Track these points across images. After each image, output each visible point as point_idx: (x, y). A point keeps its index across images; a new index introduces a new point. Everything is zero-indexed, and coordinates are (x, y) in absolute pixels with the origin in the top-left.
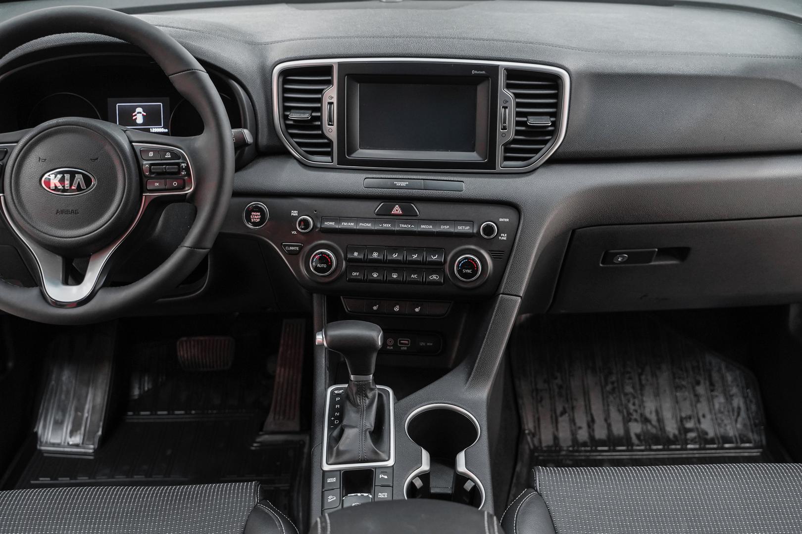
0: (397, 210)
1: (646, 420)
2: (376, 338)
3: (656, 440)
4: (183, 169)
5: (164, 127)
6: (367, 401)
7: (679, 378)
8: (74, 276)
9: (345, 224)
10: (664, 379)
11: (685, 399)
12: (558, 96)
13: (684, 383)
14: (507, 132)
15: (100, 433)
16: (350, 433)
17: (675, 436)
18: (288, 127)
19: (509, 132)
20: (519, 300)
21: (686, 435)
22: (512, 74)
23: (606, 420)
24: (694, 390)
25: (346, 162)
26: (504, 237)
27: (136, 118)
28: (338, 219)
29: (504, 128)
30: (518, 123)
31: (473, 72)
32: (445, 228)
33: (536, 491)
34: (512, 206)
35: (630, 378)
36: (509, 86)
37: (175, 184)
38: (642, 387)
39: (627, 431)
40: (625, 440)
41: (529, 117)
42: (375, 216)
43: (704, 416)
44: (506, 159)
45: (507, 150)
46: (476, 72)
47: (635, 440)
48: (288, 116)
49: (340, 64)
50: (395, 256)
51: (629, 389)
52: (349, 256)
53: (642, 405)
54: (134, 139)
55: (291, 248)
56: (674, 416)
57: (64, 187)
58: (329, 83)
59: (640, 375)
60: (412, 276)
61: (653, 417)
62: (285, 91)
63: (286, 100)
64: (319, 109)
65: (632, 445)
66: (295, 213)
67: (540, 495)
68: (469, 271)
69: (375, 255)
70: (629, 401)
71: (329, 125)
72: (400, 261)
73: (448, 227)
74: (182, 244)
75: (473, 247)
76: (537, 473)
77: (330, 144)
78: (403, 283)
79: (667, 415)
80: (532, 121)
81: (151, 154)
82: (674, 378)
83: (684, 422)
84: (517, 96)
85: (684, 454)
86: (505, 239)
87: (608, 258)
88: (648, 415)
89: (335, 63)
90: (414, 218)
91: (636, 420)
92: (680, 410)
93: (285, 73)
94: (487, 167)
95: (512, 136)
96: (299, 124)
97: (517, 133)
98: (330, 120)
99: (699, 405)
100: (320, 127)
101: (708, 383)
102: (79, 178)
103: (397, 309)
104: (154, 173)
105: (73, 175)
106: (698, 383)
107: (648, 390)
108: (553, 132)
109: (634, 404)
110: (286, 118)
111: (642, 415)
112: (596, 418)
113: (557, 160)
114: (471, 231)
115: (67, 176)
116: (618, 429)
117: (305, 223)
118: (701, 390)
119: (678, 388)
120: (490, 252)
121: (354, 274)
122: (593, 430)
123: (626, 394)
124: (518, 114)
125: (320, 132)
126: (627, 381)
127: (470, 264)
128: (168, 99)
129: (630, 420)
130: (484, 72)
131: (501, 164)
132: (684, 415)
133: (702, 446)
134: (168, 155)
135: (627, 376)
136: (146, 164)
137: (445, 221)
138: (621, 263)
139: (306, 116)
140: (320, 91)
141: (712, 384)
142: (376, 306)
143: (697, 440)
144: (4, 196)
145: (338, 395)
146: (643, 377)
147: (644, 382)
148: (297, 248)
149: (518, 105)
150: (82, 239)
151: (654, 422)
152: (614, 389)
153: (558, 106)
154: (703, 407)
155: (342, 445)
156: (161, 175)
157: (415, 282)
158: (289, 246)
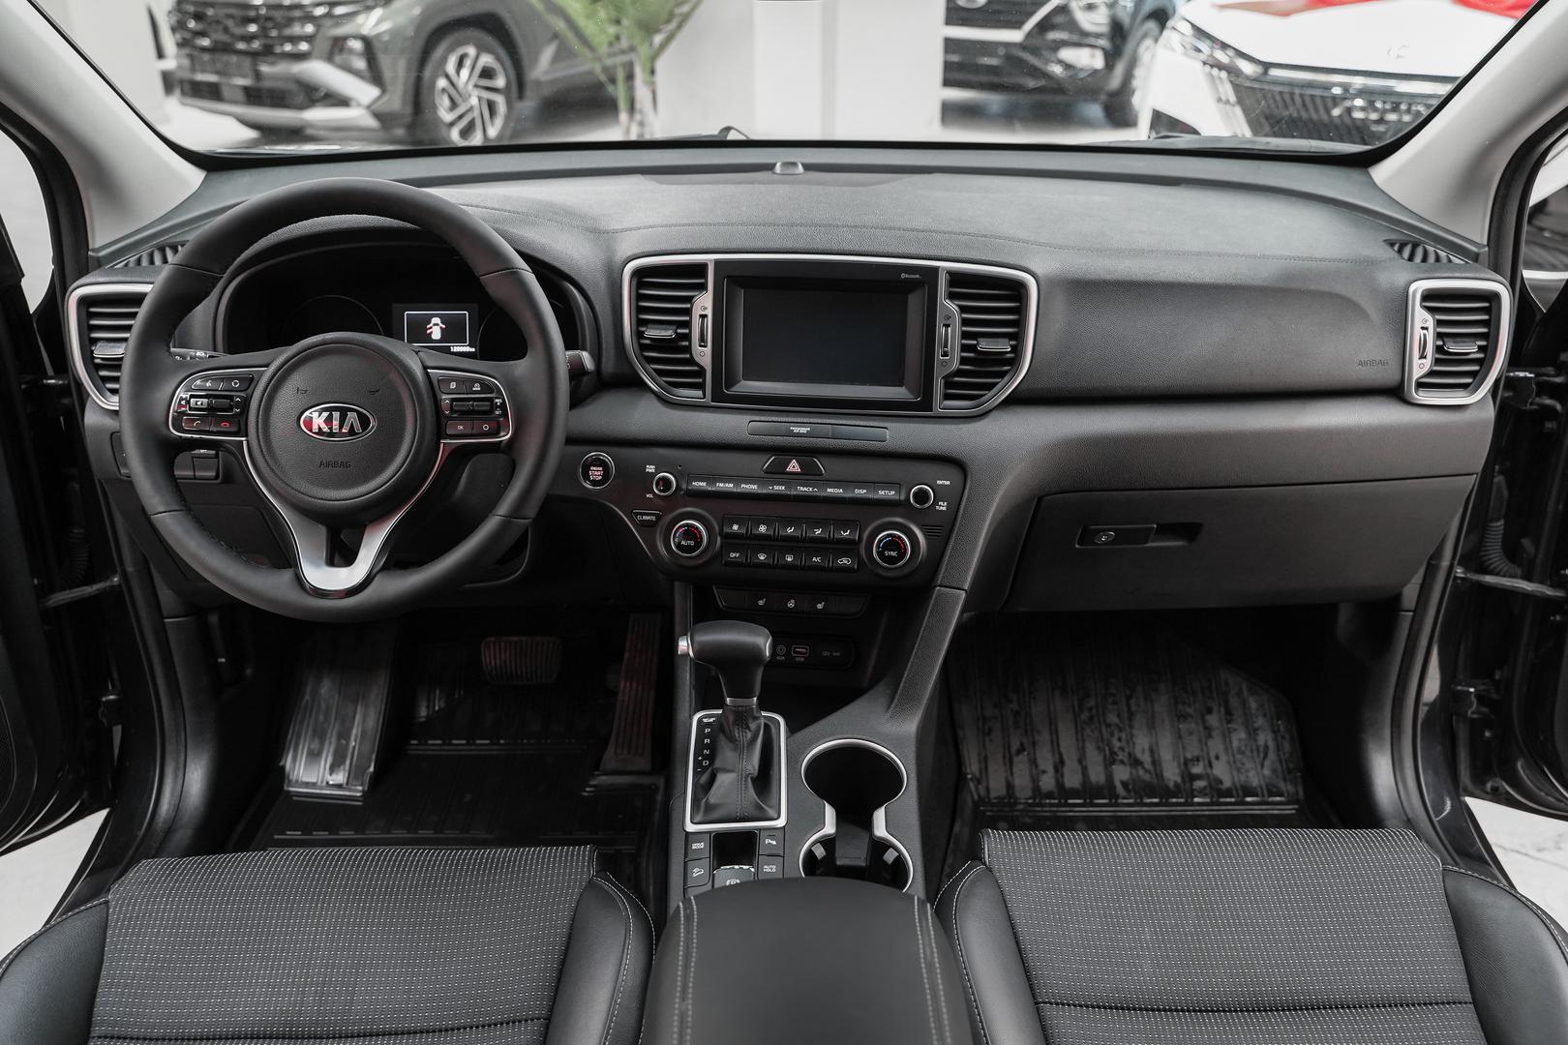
0: (794, 466)
1: (1136, 763)
2: (763, 647)
3: (1150, 790)
4: (497, 407)
5: (470, 346)
6: (749, 735)
7: (1184, 703)
8: (342, 553)
9: (722, 485)
10: (1161, 705)
11: (1191, 733)
12: (1021, 311)
13: (1190, 711)
14: (950, 356)
15: (372, 769)
16: (723, 779)
17: (1176, 785)
18: (643, 348)
19: (952, 360)
20: (963, 595)
21: (1192, 785)
22: (956, 278)
23: (1080, 761)
24: (1204, 721)
25: (724, 398)
26: (943, 506)
27: (431, 333)
28: (712, 478)
29: (945, 354)
30: (964, 348)
31: (903, 276)
32: (861, 492)
33: (985, 864)
34: (955, 463)
35: (1115, 703)
36: (952, 296)
37: (486, 427)
38: (1131, 715)
39: (1110, 777)
40: (1108, 790)
41: (980, 340)
42: (764, 475)
43: (1217, 758)
44: (947, 397)
45: (948, 384)
46: (907, 276)
47: (1120, 790)
48: (644, 332)
49: (717, 263)
50: (790, 531)
51: (1113, 718)
52: (726, 530)
53: (1130, 740)
54: (429, 363)
55: (646, 518)
56: (1176, 757)
57: (331, 429)
58: (703, 287)
59: (1128, 698)
60: (814, 559)
61: (1146, 758)
62: (640, 297)
63: (640, 310)
64: (687, 324)
65: (1117, 797)
66: (651, 469)
67: (990, 870)
68: (894, 554)
69: (763, 529)
70: (1112, 735)
71: (701, 346)
72: (797, 537)
73: (865, 491)
74: (494, 512)
75: (898, 520)
76: (986, 839)
77: (701, 372)
78: (801, 568)
79: (1166, 755)
80: (985, 345)
81: (453, 385)
82: (1176, 703)
83: (1190, 766)
84: (963, 309)
85: (1189, 811)
86: (944, 509)
87: (1087, 536)
88: (1139, 755)
89: (710, 260)
90: (818, 478)
91: (1122, 762)
92: (1184, 748)
93: (640, 274)
94: (920, 407)
95: (955, 365)
96: (659, 344)
97: (963, 361)
98: (702, 339)
99: (1210, 743)
100: (688, 349)
101: (1223, 710)
102: (352, 417)
103: (791, 604)
104: (456, 412)
105: (344, 413)
106: (1210, 711)
107: (1140, 720)
108: (1014, 361)
109: (1120, 740)
110: (640, 335)
111: (1130, 754)
112: (1065, 758)
113: (1019, 400)
114: (898, 498)
115: (336, 415)
116: (1097, 775)
117: (666, 482)
118: (1213, 720)
119: (1182, 717)
120: (921, 527)
121: (732, 555)
122: (1062, 776)
123: (1108, 726)
124: (965, 335)
125: (688, 356)
126: (1111, 707)
127: (894, 543)
128: (476, 306)
129: (1113, 762)
130: (918, 276)
131: (940, 406)
132: (1189, 756)
133: (1215, 800)
134: (477, 387)
135: (1110, 700)
136: (447, 399)
137: (861, 484)
138: (1105, 543)
139: (668, 333)
140: (689, 299)
141: (1229, 713)
142: (762, 600)
143: (1208, 791)
144: (248, 441)
145: (709, 725)
146: (1133, 701)
147: (1134, 708)
148: (654, 518)
149: (965, 322)
150: (355, 502)
151: (1148, 765)
152: (1091, 718)
153: (1020, 324)
154: (1216, 745)
155: (714, 796)
156: (466, 414)
157: (816, 568)
158: (643, 514)
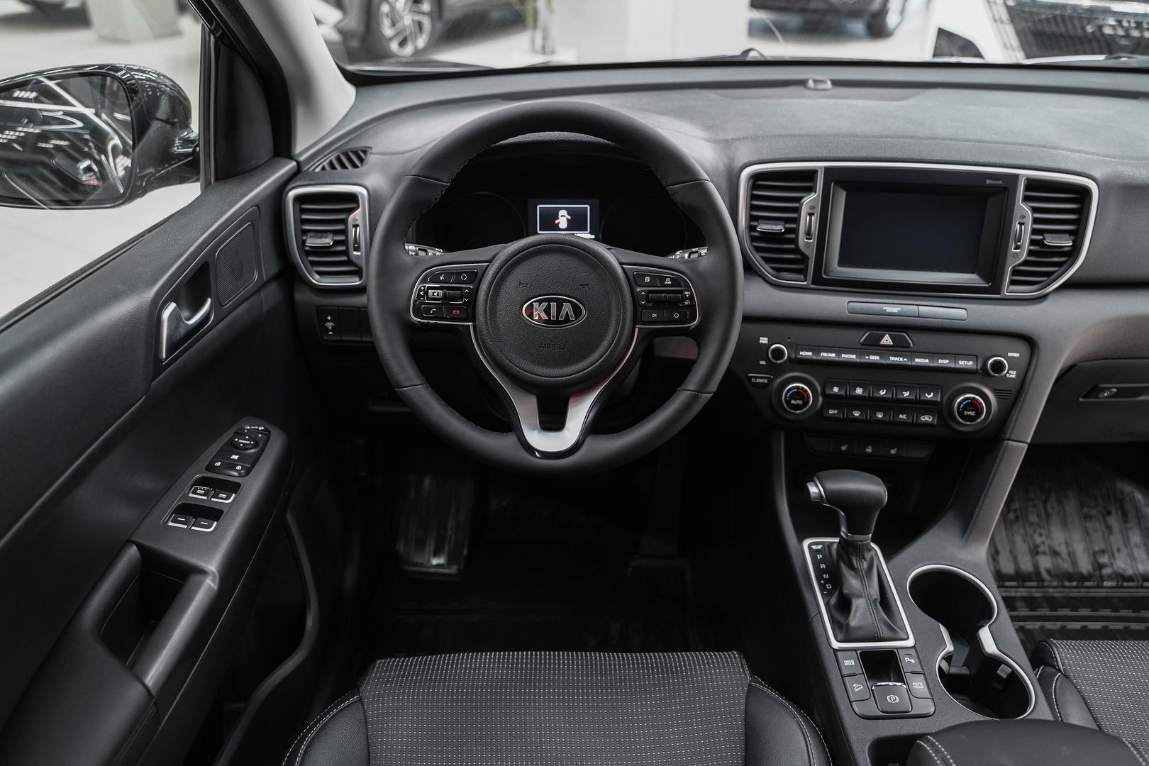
0: (887, 340)
1: (1055, 554)
2: (883, 494)
3: (1070, 577)
4: (686, 298)
5: (591, 233)
6: (865, 565)
7: (1088, 507)
9: (825, 354)
10: (1071, 506)
11: (1096, 531)
12: (1083, 212)
13: (1094, 512)
14: (1018, 253)
15: (465, 552)
16: (859, 605)
17: (1089, 573)
18: (753, 239)
19: (1022, 253)
20: (1026, 446)
21: (1100, 572)
22: (1032, 185)
23: (1011, 552)
24: (1105, 522)
25: (824, 283)
26: (1013, 375)
27: (559, 223)
28: (817, 349)
29: (1017, 247)
30: (1032, 242)
31: (988, 182)
32: (944, 362)
33: (1059, 671)
34: (1029, 341)
35: (1034, 506)
36: (1026, 199)
37: (676, 316)
38: (1048, 516)
39: (1036, 566)
40: (1037, 576)
41: (1046, 235)
42: (860, 346)
43: (1119, 550)
44: (1013, 282)
45: (1015, 272)
46: (991, 182)
47: (1045, 575)
48: (756, 227)
49: (827, 169)
50: (882, 393)
51: (1033, 518)
52: (828, 392)
53: (1049, 536)
54: (624, 260)
55: (759, 380)
56: (1087, 549)
57: (549, 318)
58: (810, 190)
59: (1045, 503)
60: (901, 416)
61: (1063, 550)
62: (754, 197)
63: (753, 208)
64: (796, 221)
65: (1043, 581)
66: (764, 340)
67: (1067, 677)
68: (972, 413)
69: (859, 391)
70: (1035, 531)
71: (807, 239)
72: (889, 398)
73: (947, 361)
74: (684, 387)
75: (974, 385)
76: (1055, 649)
77: (804, 259)
78: (890, 423)
79: (1079, 548)
80: (1050, 240)
81: (647, 279)
82: (1082, 507)
83: (1098, 556)
84: (1035, 210)
85: (1101, 593)
86: (1014, 376)
87: (1094, 391)
88: (1057, 548)
89: (821, 168)
90: (907, 349)
91: (1044, 553)
92: (1092, 542)
93: (757, 178)
94: (991, 290)
95: (1024, 257)
96: (766, 237)
97: (1030, 253)
98: (808, 234)
99: (1112, 538)
100: (795, 241)
101: (1120, 513)
102: (567, 308)
103: (869, 450)
104: (650, 302)
105: (560, 304)
106: (1109, 513)
107: (1055, 520)
108: (1073, 253)
109: (1041, 535)
110: (752, 228)
111: (1050, 548)
112: (1000, 548)
113: (1071, 286)
114: (975, 367)
115: (554, 305)
116: (1026, 565)
117: (780, 353)
118: (1113, 521)
119: (1088, 517)
120: (995, 391)
121: (831, 412)
122: (998, 563)
123: (1031, 524)
124: (1034, 232)
125: (793, 246)
126: (1031, 509)
127: (973, 405)
128: (597, 201)
129: (1037, 553)
130: (1000, 182)
131: (1008, 290)
132: (1097, 548)
133: (1120, 583)
134: (668, 282)
135: (1031, 503)
136: (641, 291)
137: (944, 355)
138: (1106, 397)
139: (779, 227)
140: (799, 200)
141: (1124, 514)
142: (844, 445)
143: (1113, 576)
144: (475, 327)
145: (818, 551)
146: (1049, 505)
147: (1050, 510)
148: (766, 381)
149: (1036, 221)
151: (1065, 556)
152: (1017, 518)
153: (1081, 223)
154: (1116, 540)
155: (855, 620)
156: (658, 304)
157: (903, 423)
158: (756, 378)
